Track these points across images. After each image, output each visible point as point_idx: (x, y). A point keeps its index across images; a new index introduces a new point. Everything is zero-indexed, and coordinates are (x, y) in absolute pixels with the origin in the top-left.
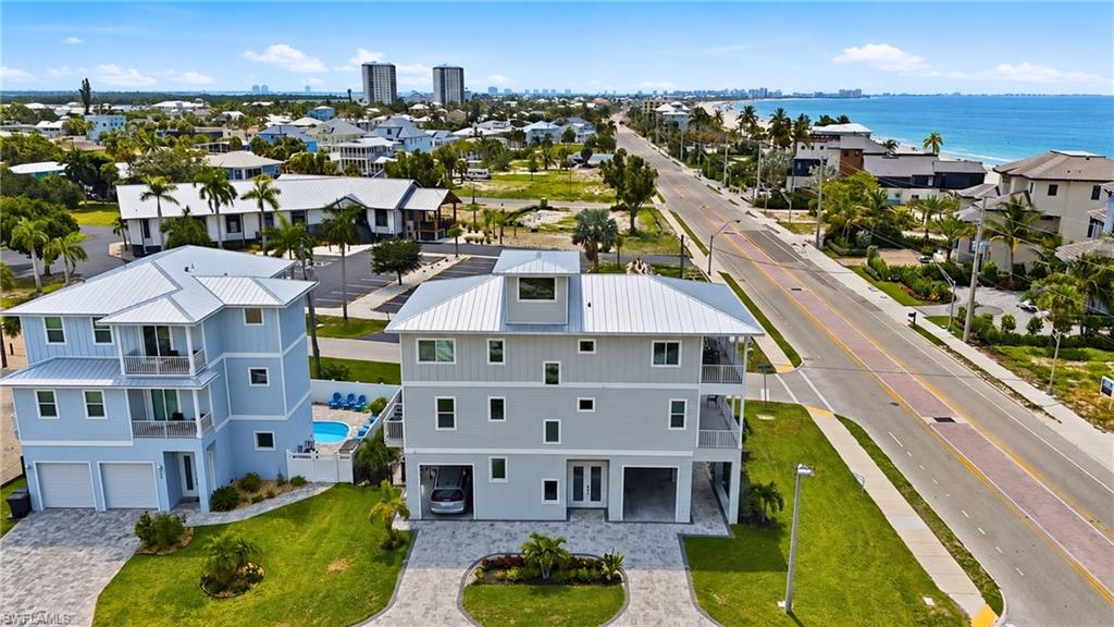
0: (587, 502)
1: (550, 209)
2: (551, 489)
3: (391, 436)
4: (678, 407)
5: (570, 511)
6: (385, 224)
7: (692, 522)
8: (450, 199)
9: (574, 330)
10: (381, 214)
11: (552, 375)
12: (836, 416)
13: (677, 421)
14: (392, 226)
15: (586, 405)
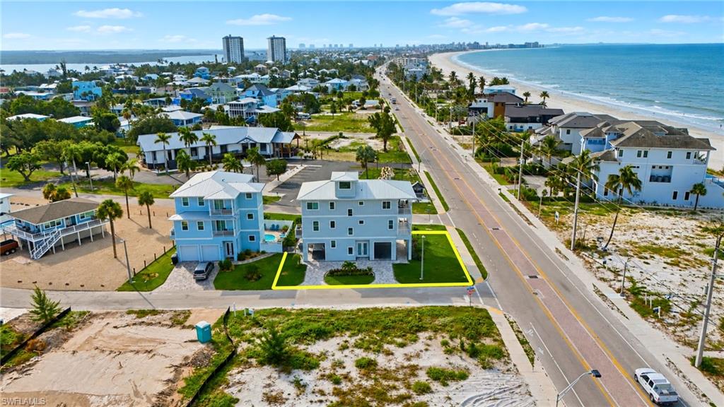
0: (362, 255)
1: (344, 137)
2: (350, 250)
3: (297, 234)
4: (391, 222)
5: (357, 258)
6: (266, 150)
7: (397, 259)
8: (297, 137)
9: (357, 199)
10: (263, 146)
11: (350, 213)
12: (456, 229)
14: (269, 151)
15: (361, 222)
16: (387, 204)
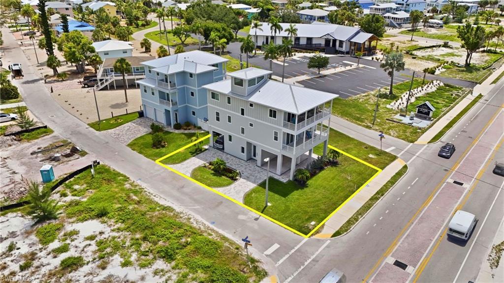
2: (243, 150)
4: (276, 133)
5: (247, 158)
7: (280, 175)
8: (373, 38)
9: (248, 99)
10: (341, 42)
11: (243, 112)
12: (405, 165)
13: (276, 139)
14: (345, 48)
15: (251, 125)
16: (273, 113)
